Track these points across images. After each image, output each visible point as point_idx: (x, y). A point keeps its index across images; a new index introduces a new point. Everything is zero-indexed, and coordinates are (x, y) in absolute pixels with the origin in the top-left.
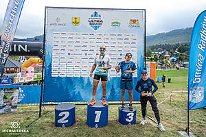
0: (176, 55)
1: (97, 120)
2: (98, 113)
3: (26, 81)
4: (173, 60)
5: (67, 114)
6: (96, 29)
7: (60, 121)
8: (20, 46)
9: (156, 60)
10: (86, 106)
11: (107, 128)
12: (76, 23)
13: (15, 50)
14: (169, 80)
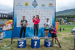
0: (66, 20)
1: (35, 45)
2: (36, 42)
3: (7, 29)
4: (65, 22)
5: (23, 43)
6: (35, 7)
7: (19, 46)
8: (4, 15)
9: (58, 22)
10: (31, 39)
11: (39, 49)
12: (27, 5)
13: (3, 17)
14: (64, 29)
